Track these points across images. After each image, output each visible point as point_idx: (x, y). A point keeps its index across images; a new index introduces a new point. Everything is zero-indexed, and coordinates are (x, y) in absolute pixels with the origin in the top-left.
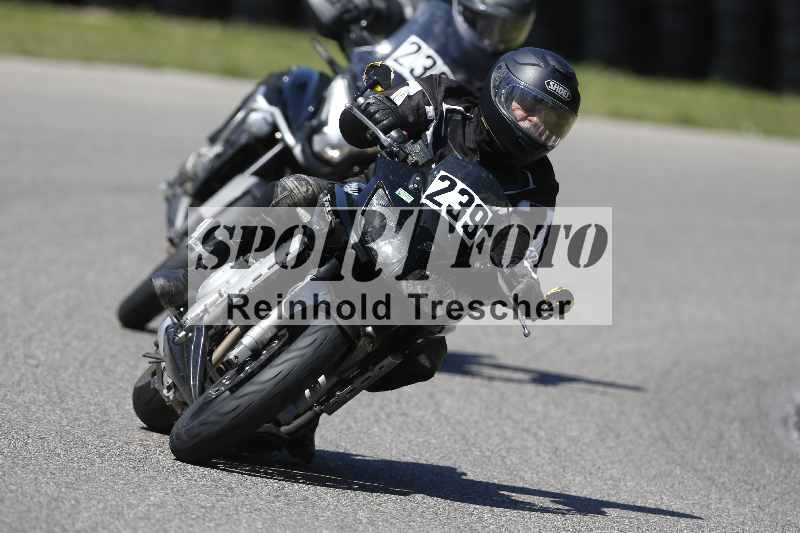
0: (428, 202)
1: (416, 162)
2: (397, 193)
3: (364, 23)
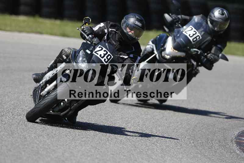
0: (95, 53)
1: (95, 43)
2: (86, 51)
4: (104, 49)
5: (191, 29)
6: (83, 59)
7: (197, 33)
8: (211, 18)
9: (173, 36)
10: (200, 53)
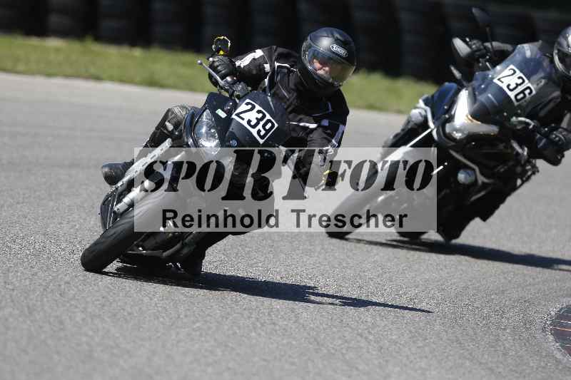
0: (236, 117)
2: (217, 112)
4: (258, 108)
5: (512, 72)
6: (210, 130)
7: (526, 81)
8: (560, 48)
9: (470, 89)
10: (534, 126)
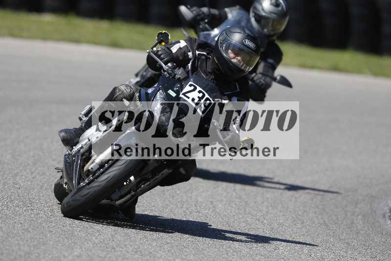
0: (183, 96)
1: (180, 78)
2: (168, 92)
3: (206, 21)
8: (256, 12)
